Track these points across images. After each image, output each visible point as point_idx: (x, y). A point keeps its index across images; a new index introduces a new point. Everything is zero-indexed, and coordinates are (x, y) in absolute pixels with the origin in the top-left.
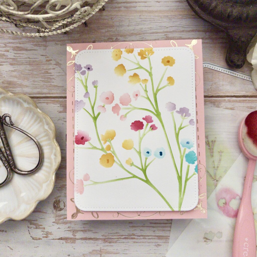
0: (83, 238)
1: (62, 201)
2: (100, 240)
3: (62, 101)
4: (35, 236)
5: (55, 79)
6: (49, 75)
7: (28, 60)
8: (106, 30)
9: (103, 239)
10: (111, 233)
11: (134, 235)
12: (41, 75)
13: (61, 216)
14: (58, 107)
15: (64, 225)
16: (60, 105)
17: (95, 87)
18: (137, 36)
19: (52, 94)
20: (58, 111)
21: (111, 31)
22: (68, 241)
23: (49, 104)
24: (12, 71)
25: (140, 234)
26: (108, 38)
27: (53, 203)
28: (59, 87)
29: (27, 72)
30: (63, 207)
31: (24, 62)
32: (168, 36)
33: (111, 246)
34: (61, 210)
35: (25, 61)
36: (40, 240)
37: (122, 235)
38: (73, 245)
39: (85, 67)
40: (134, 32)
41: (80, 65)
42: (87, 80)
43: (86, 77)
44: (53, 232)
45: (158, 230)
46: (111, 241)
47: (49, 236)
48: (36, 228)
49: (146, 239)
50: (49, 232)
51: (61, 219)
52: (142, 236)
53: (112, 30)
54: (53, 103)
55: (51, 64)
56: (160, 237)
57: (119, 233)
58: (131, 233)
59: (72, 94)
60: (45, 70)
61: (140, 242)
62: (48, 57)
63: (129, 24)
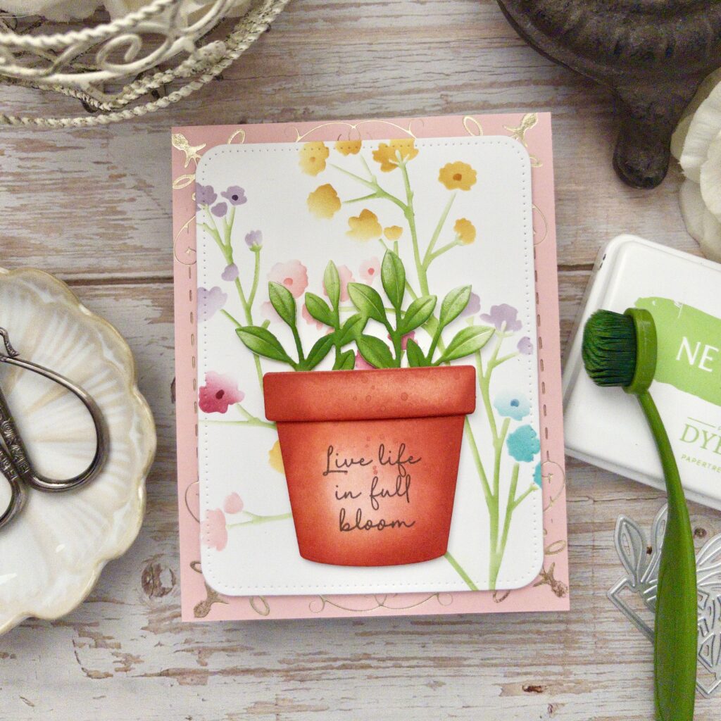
0: (228, 669)
1: (166, 567)
2: (275, 675)
3: (158, 289)
4: (94, 669)
5: (137, 229)
6: (120, 217)
7: (59, 177)
8: (277, 88)
9: (283, 670)
10: (304, 655)
11: (367, 656)
12: (98, 218)
13: (163, 610)
14: (147, 306)
15: (173, 635)
16: (152, 302)
17: (253, 249)
18: (363, 102)
19: (130, 270)
20: (146, 319)
21: (289, 89)
22: (185, 678)
23: (121, 300)
24: (15, 209)
25: (385, 655)
26: (282, 108)
27: (141, 574)
28: (147, 250)
29: (57, 209)
30: (170, 586)
31: (47, 182)
32: (450, 99)
33: (307, 689)
34: (164, 592)
35: (51, 180)
36: (109, 678)
37: (335, 660)
38: (200, 689)
39: (224, 194)
40: (355, 91)
41: (210, 189)
42: (230, 229)
43: (229, 222)
44: (144, 656)
45: (434, 643)
46: (306, 675)
47: (133, 665)
48: (97, 646)
49: (403, 667)
50: (131, 656)
51: (164, 619)
52: (391, 659)
53: (292, 88)
54: (133, 297)
55: (123, 186)
56: (440, 662)
57: (326, 653)
58: (360, 651)
59: (190, 269)
60: (107, 205)
61: (386, 677)
62: (113, 168)
63: (340, 67)
